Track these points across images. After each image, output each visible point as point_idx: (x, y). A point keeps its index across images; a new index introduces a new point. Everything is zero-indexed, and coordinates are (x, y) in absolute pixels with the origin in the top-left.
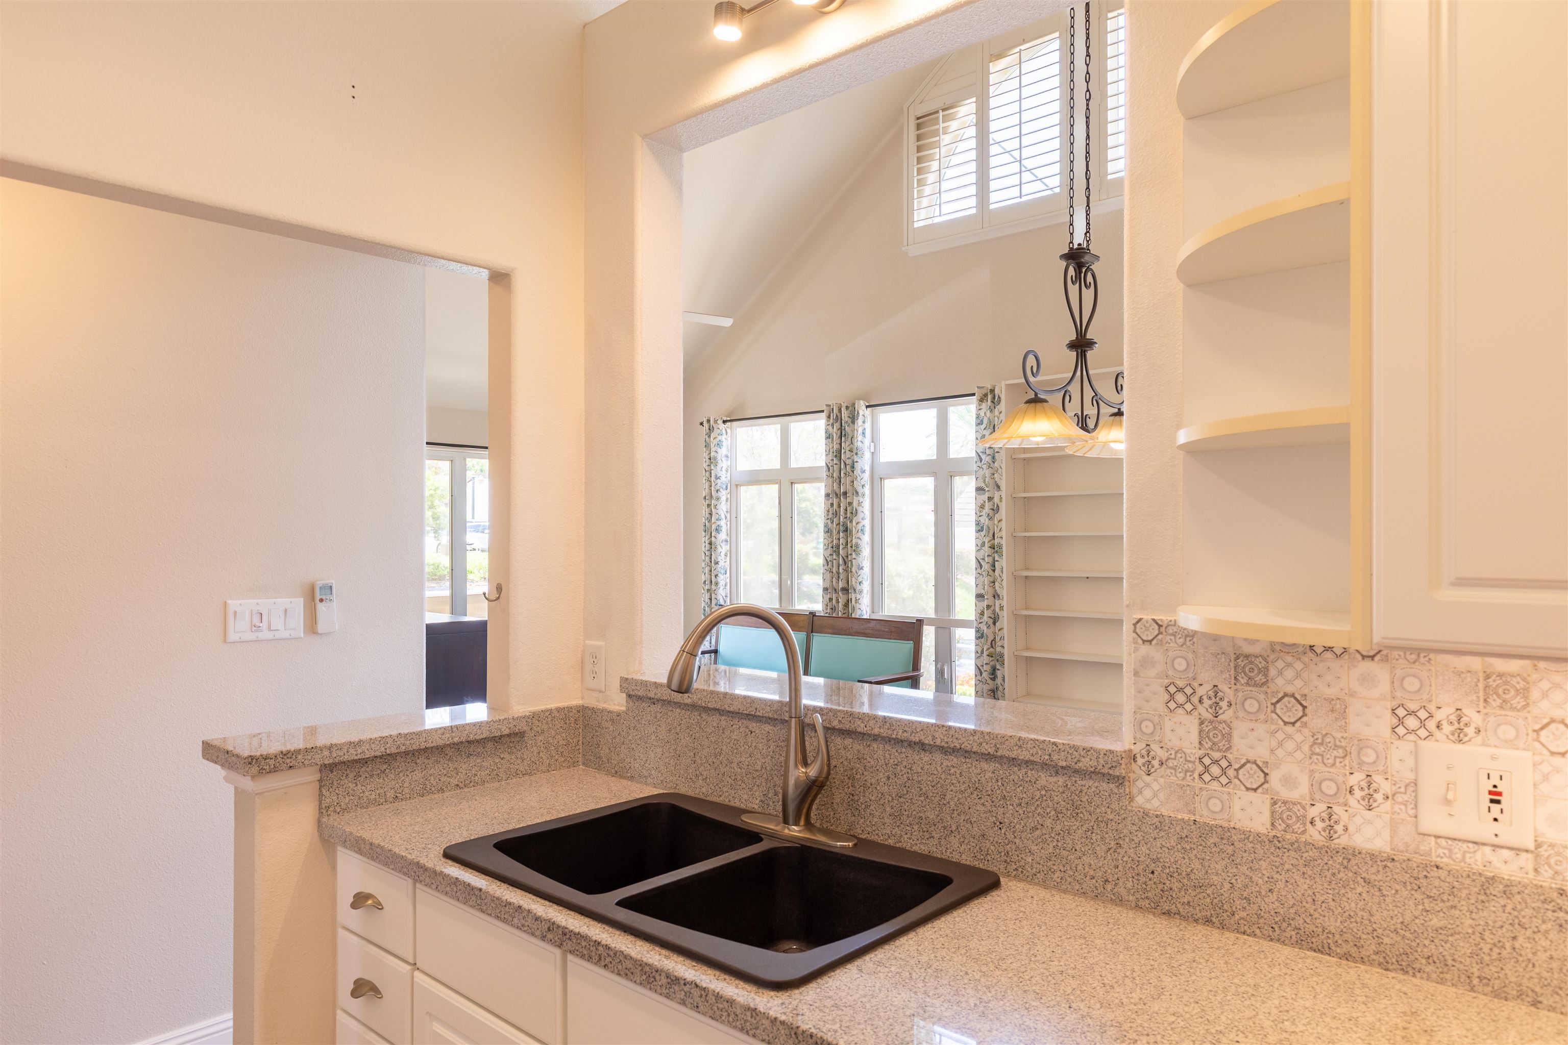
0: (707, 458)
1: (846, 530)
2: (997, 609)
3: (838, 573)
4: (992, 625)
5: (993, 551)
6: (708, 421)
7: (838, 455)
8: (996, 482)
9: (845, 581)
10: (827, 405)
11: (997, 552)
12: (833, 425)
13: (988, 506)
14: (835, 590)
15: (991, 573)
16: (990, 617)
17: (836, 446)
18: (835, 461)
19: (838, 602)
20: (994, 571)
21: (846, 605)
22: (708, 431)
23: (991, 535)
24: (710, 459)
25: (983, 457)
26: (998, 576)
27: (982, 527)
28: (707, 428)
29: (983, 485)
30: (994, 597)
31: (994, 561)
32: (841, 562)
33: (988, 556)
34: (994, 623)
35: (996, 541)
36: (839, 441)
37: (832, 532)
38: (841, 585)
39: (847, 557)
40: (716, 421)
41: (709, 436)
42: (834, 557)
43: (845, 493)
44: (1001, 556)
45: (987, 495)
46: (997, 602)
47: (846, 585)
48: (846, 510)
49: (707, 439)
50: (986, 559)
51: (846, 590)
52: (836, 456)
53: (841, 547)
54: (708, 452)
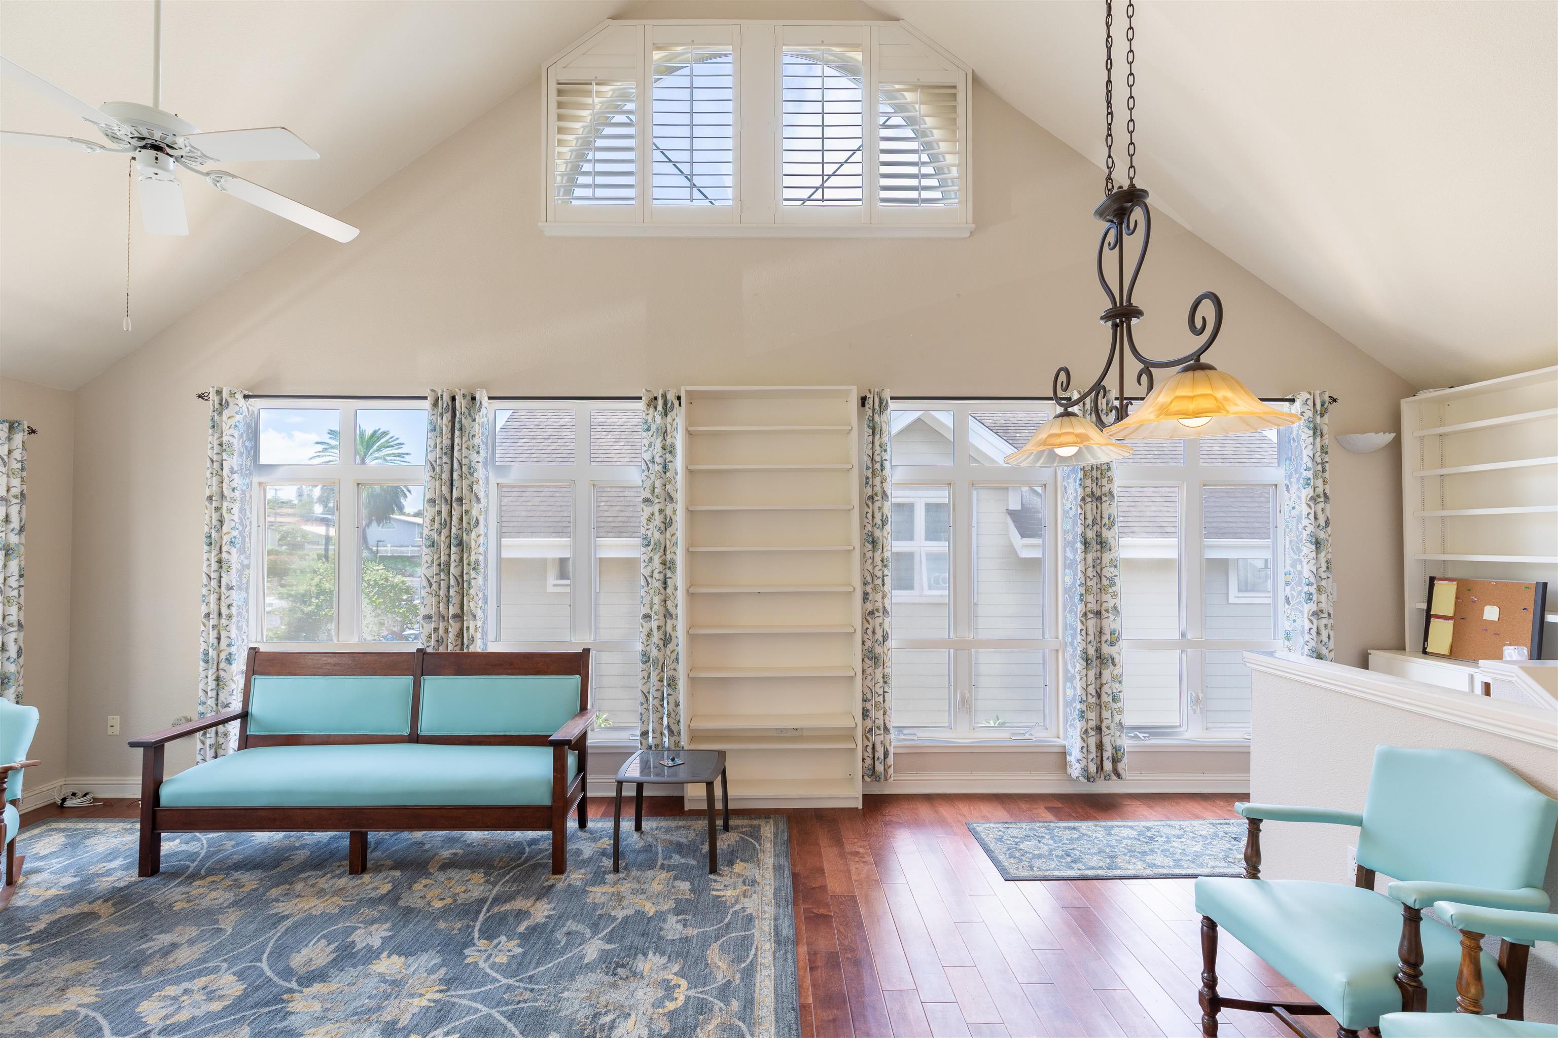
0: (216, 443)
1: (460, 544)
2: (669, 629)
3: (448, 598)
4: (663, 648)
5: (664, 567)
6: (219, 392)
7: (449, 453)
8: (668, 494)
9: (457, 606)
10: (432, 390)
11: (669, 568)
12: (442, 416)
13: (658, 519)
14: (443, 618)
15: (662, 590)
16: (661, 639)
17: (446, 442)
18: (445, 459)
19: (447, 631)
20: (665, 588)
21: (460, 634)
22: (217, 406)
23: (662, 550)
24: (221, 445)
25: (650, 465)
26: (671, 594)
27: (649, 542)
28: (216, 403)
29: (650, 496)
30: (665, 616)
31: (665, 579)
32: (452, 582)
33: (660, 572)
34: (665, 646)
35: (669, 557)
36: (449, 436)
37: (439, 546)
38: (452, 610)
39: (462, 576)
40: (232, 394)
41: (220, 414)
42: (442, 577)
43: (460, 500)
44: (674, 572)
45: (656, 508)
46: (669, 623)
47: (459, 611)
48: (461, 519)
49: (216, 417)
50: (656, 575)
51: (459, 617)
52: (446, 454)
53: (453, 565)
54: (216, 436)
